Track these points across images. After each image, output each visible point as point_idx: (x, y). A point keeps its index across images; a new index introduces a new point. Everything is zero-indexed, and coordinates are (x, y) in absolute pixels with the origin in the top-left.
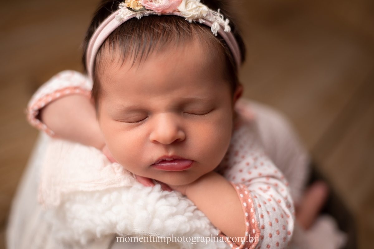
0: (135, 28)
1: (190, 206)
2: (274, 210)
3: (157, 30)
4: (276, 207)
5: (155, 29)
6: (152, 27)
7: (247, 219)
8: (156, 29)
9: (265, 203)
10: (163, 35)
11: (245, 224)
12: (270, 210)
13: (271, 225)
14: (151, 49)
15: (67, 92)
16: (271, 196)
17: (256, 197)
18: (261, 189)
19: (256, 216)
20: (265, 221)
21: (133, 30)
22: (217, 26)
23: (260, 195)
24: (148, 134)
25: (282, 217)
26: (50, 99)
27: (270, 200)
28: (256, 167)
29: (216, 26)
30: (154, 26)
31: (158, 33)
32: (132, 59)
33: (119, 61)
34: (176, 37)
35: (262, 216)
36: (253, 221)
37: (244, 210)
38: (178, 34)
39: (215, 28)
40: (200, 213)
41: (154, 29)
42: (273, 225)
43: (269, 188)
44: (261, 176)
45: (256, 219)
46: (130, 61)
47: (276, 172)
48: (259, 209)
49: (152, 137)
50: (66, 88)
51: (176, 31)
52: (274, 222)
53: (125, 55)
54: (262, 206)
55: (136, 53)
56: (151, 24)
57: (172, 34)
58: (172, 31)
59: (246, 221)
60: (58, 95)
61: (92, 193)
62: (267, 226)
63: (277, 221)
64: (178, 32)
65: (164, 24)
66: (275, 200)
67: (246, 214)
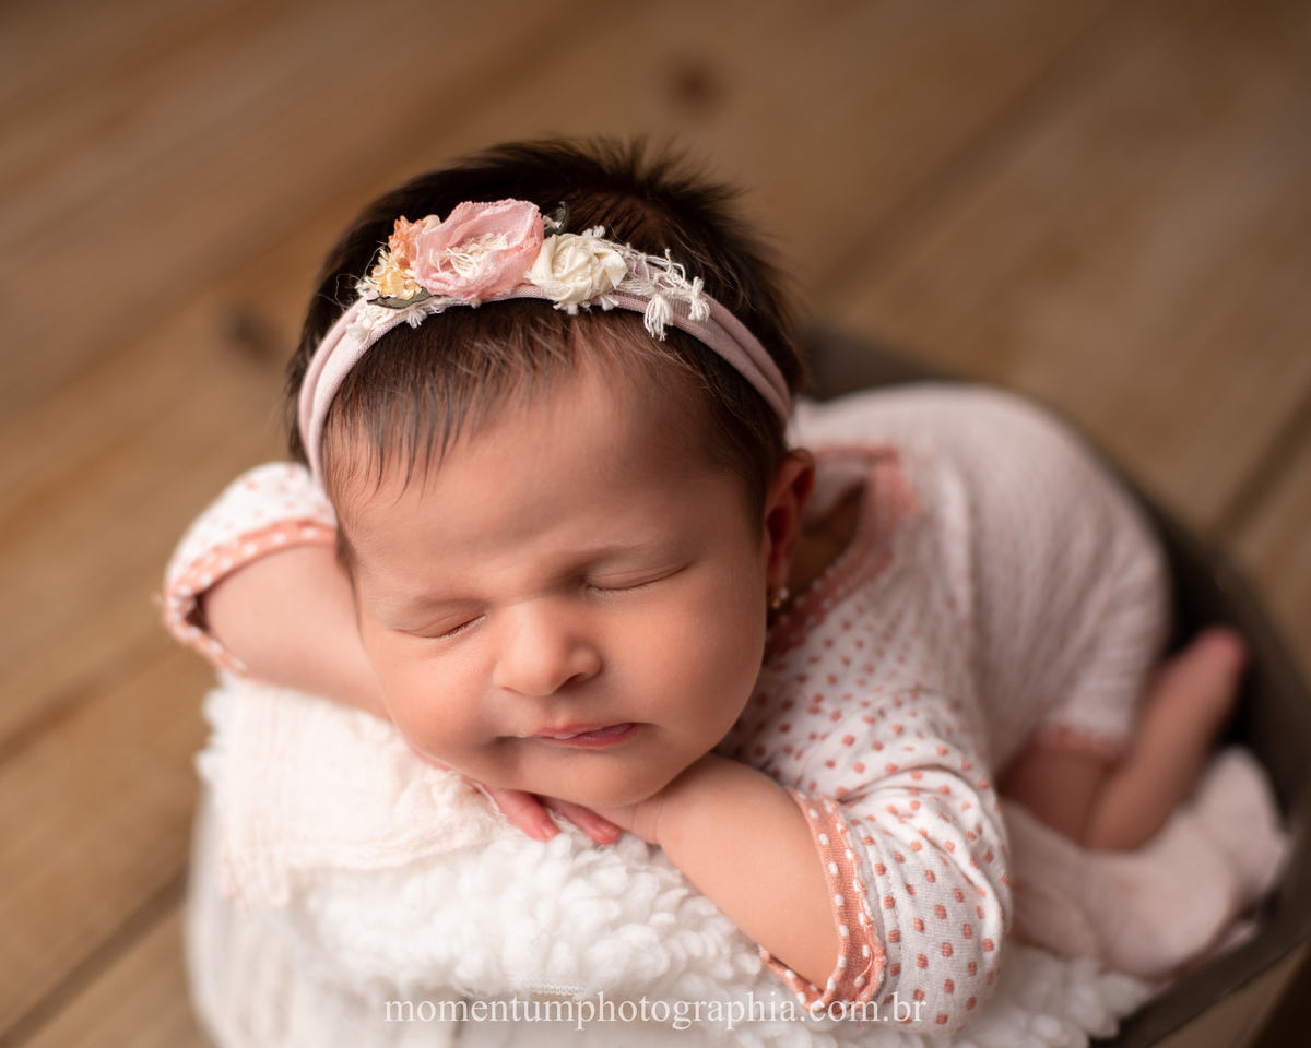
0: (403, 362)
1: (666, 888)
2: (931, 877)
3: (465, 369)
4: (938, 869)
5: (459, 366)
6: (450, 358)
7: (840, 914)
8: (462, 365)
9: (900, 859)
10: (484, 381)
11: (835, 930)
12: (916, 881)
13: (922, 927)
14: (454, 428)
15: (279, 539)
16: (925, 835)
17: (871, 841)
18: (894, 811)
19: (869, 904)
20: (902, 916)
21: (397, 372)
22: (662, 308)
23: (887, 833)
24: (490, 668)
25: (960, 897)
26: (226, 564)
27: (916, 847)
28: (878, 747)
29: (658, 308)
30: (457, 356)
31: (468, 376)
32: (405, 465)
33: (368, 473)
34: (524, 378)
35: (891, 903)
36: (862, 919)
37: (831, 889)
38: (528, 371)
39: (657, 315)
40: (700, 906)
41: (456, 367)
42: (928, 926)
43: (916, 806)
44: (893, 770)
45: (868, 913)
46: (398, 470)
47: (944, 752)
48: (879, 880)
49: (499, 677)
50: (276, 527)
51: (523, 361)
52: (930, 918)
53: (383, 455)
54: (891, 870)
55: (412, 446)
56: (448, 349)
57: (510, 372)
58: (512, 364)
59: (837, 919)
60: (250, 550)
61: (375, 875)
62: (909, 933)
63: (941, 912)
64: (528, 363)
65: (487, 342)
66: (934, 844)
67: (838, 900)
